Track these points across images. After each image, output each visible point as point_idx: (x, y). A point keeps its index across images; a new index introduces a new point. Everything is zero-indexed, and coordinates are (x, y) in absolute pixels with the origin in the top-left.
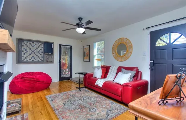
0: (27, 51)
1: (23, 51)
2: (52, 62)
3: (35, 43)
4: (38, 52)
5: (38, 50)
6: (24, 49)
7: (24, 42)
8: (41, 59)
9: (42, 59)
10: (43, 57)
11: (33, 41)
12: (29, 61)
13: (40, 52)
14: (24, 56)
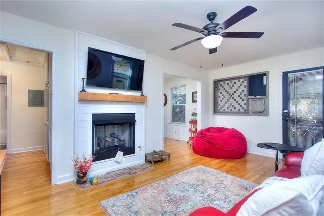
0: (224, 97)
1: (220, 97)
2: (263, 112)
3: (234, 81)
4: (239, 96)
5: (238, 92)
6: (221, 93)
7: (221, 83)
8: (243, 108)
9: (245, 108)
10: (247, 104)
11: (231, 79)
12: (226, 110)
13: (241, 96)
14: (221, 103)
